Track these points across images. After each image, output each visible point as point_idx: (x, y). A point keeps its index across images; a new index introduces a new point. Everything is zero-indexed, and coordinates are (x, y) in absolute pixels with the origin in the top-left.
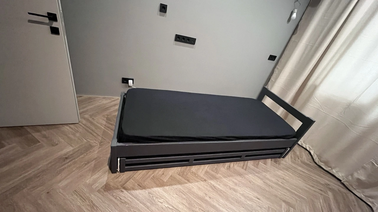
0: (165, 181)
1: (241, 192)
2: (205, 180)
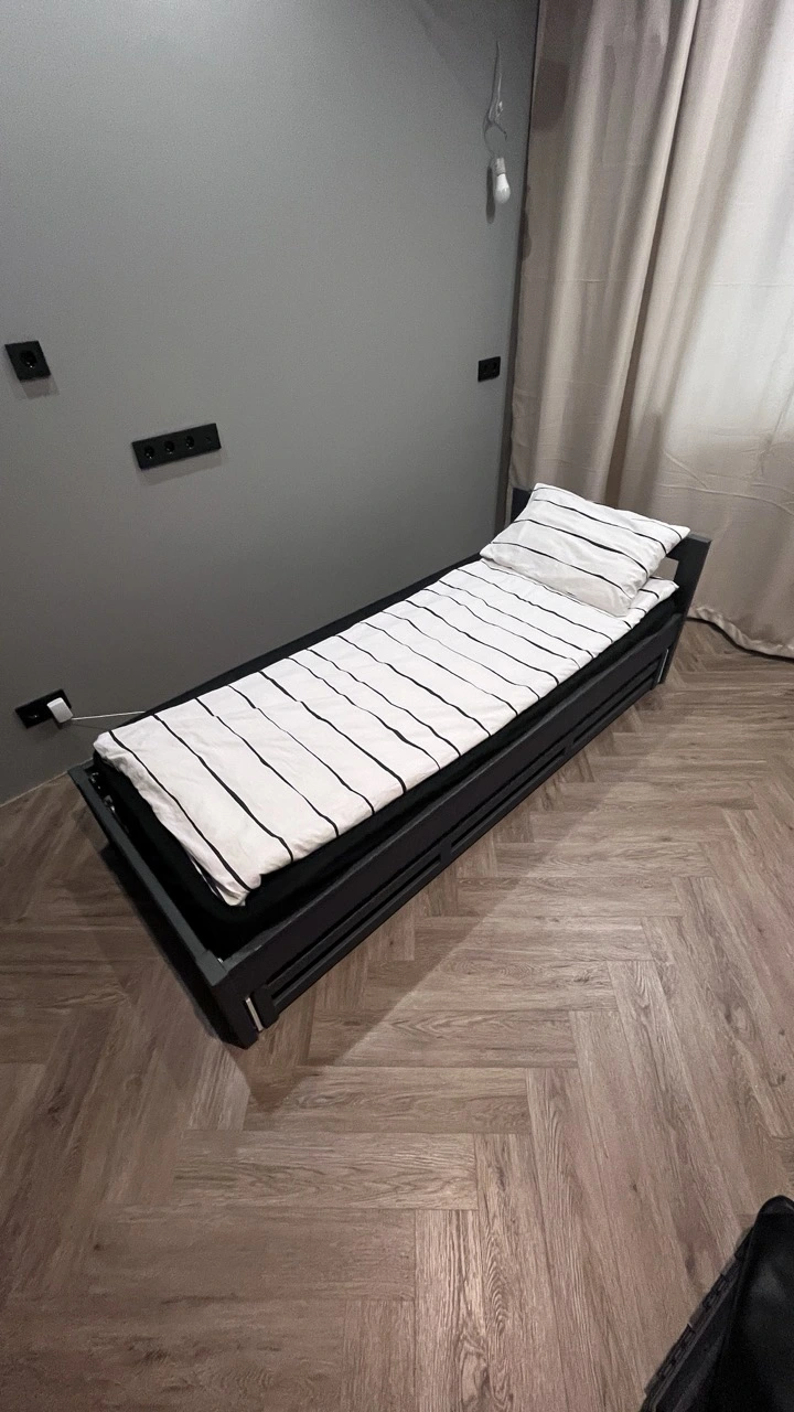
0: (412, 958)
1: (619, 851)
2: (514, 882)
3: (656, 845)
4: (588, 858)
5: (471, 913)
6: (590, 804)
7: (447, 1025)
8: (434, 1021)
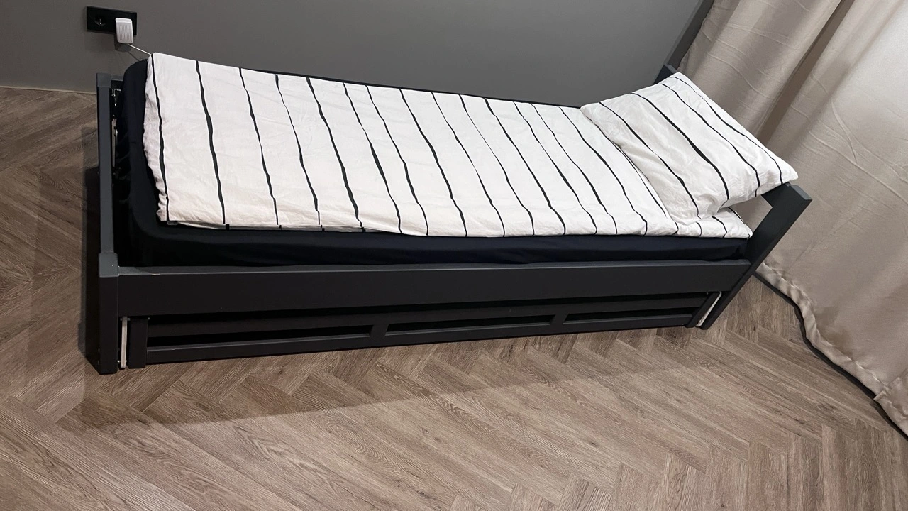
0: (290, 393)
1: (541, 427)
2: (426, 393)
3: (580, 443)
4: (507, 415)
5: (368, 392)
6: (547, 378)
7: (280, 454)
8: (273, 445)
